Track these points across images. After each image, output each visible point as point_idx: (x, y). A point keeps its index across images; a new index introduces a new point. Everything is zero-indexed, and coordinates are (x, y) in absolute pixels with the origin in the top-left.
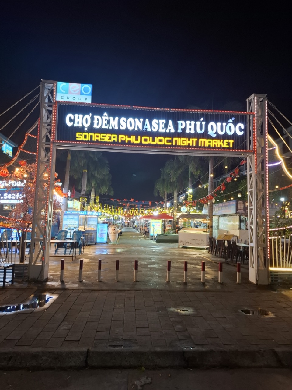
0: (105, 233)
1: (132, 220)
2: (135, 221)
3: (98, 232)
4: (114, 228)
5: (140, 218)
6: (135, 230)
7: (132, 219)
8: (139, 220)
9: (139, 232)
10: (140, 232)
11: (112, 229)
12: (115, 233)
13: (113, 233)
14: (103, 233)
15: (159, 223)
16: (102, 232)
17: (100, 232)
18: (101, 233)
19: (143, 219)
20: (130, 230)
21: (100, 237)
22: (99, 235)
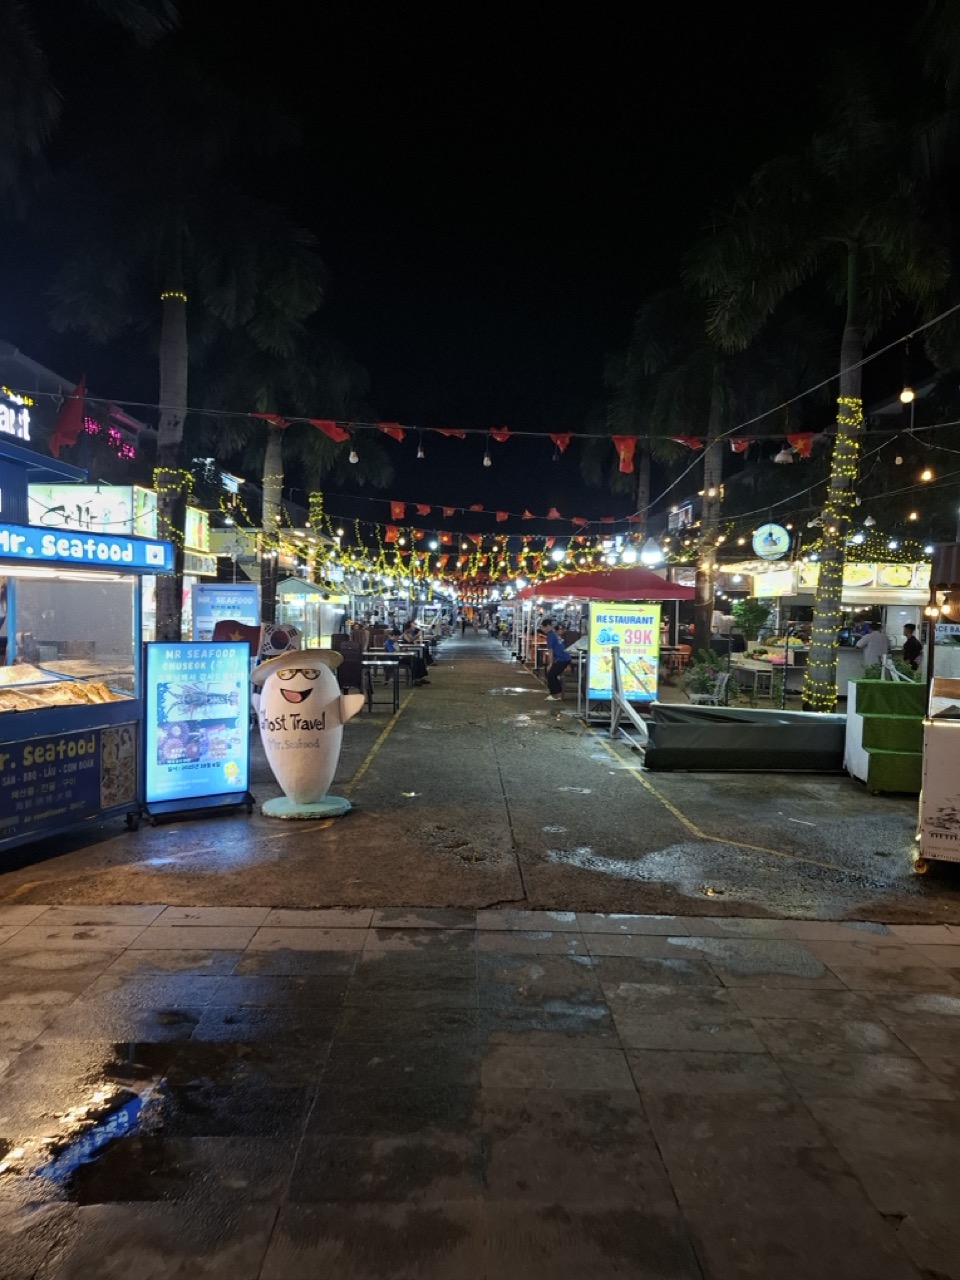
0: (230, 723)
1: (485, 601)
2: (499, 608)
3: (161, 716)
4: (299, 683)
5: (522, 595)
6: (497, 643)
7: (488, 597)
8: (515, 603)
9: (514, 654)
10: (519, 658)
11: (287, 685)
12: (307, 726)
13: (289, 722)
14: (209, 724)
15: (645, 620)
16: (199, 715)
17: (176, 715)
18: (193, 725)
19: (535, 597)
20: (479, 644)
21: (175, 753)
22: (170, 742)
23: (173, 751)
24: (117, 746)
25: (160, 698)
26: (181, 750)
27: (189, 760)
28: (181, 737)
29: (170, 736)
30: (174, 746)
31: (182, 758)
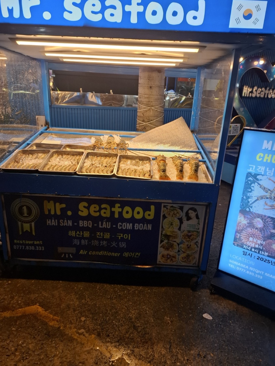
3: (246, 204)
21: (253, 242)
22: (249, 230)
23: (251, 239)
24: (181, 220)
25: (248, 187)
26: (259, 242)
27: (266, 254)
28: (261, 230)
29: (251, 225)
30: (253, 235)
31: (259, 249)
